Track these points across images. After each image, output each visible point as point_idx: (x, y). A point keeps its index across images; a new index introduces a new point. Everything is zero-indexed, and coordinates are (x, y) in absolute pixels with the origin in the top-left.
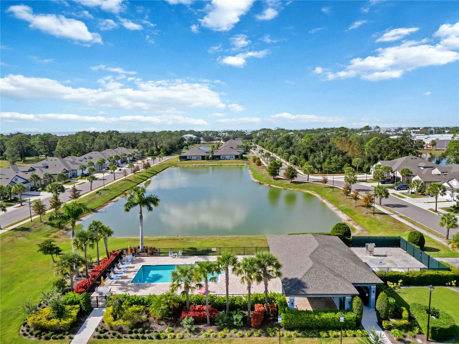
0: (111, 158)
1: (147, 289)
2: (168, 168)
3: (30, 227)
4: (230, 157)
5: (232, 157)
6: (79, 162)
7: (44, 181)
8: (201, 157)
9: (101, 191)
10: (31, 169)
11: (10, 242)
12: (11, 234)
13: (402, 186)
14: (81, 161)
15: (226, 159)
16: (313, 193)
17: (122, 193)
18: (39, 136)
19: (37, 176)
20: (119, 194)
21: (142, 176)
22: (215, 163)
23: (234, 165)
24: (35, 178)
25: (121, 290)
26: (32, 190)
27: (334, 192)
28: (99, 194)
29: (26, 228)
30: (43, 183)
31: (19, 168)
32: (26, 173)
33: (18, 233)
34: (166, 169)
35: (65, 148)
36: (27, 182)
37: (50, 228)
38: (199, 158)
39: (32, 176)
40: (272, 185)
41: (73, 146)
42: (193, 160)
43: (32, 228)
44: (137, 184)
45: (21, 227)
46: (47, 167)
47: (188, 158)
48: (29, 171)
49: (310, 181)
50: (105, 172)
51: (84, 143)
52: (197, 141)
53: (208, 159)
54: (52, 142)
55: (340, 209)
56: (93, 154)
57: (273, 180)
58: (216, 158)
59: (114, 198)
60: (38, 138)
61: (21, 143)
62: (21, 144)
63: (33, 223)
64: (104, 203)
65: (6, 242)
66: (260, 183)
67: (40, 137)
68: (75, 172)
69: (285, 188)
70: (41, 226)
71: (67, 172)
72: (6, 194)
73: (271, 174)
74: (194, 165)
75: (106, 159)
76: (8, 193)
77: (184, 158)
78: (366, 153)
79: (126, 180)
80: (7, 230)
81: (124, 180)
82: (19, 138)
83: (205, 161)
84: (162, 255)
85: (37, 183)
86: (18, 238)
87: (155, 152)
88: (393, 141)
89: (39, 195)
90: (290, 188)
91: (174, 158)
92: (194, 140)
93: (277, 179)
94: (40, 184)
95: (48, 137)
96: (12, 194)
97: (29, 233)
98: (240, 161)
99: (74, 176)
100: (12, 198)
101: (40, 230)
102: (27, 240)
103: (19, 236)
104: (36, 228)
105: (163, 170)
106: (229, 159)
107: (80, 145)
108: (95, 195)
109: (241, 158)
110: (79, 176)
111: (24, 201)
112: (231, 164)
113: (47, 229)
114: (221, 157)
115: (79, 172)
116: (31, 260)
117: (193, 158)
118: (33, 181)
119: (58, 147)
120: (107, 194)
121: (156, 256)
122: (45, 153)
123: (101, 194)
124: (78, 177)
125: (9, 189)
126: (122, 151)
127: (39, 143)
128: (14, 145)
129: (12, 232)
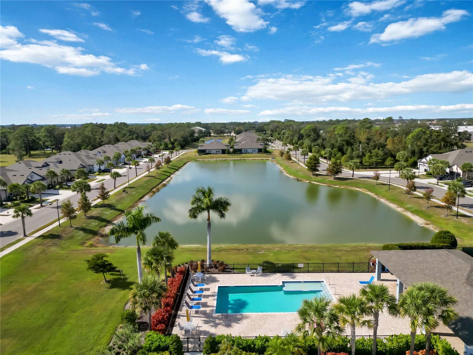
0: (127, 152)
1: (240, 322)
2: (188, 162)
3: (59, 234)
4: (253, 151)
5: (255, 151)
6: (94, 156)
7: (61, 178)
8: (221, 151)
9: (127, 189)
10: (45, 164)
11: (41, 253)
12: (40, 243)
13: (467, 183)
14: (95, 155)
15: (248, 153)
16: (364, 190)
17: (150, 191)
18: (45, 128)
19: (53, 172)
20: (147, 192)
21: (164, 171)
22: (237, 157)
23: (258, 159)
24: (52, 174)
25: (207, 323)
26: (49, 188)
27: (390, 190)
28: (126, 192)
29: (55, 235)
30: (60, 180)
31: (31, 163)
32: (41, 169)
33: (47, 241)
34: (186, 164)
35: (74, 141)
36: (43, 179)
37: (83, 235)
38: (219, 152)
39: (49, 172)
40: (312, 182)
41: (82, 139)
42: (213, 154)
43: (63, 234)
44: (162, 180)
45: (50, 233)
46: (61, 162)
47: (207, 152)
48: (43, 166)
49: (355, 177)
50: (123, 167)
51: (93, 135)
52: (207, 134)
53: (229, 153)
54: (58, 134)
55: (407, 209)
56: (106, 148)
57: (313, 176)
58: (237, 152)
59: (142, 197)
60: (43, 130)
61: (26, 135)
62: (26, 137)
63: (62, 228)
64: (134, 203)
65: (37, 253)
66: (298, 180)
67: (45, 130)
68: (91, 167)
69: (329, 185)
70: (73, 232)
71: (84, 167)
72: (23, 193)
73: (311, 169)
74: (215, 159)
75: (122, 153)
76: (25, 192)
77: (202, 152)
78: (410, 146)
79: (150, 176)
80: (34, 238)
81: (148, 176)
82: (24, 130)
83: (226, 155)
84: (235, 271)
85: (53, 180)
86: (50, 247)
87: (170, 146)
88: (437, 132)
89: (58, 194)
90: (335, 185)
91: (191, 152)
92: (204, 133)
93: (317, 175)
94: (56, 182)
95: (54, 129)
96: (30, 193)
97: (60, 241)
98: (265, 155)
99: (91, 172)
100: (30, 198)
101: (72, 237)
102: (62, 250)
103: (51, 246)
104: (67, 234)
105: (184, 165)
106: (252, 153)
107: (89, 138)
108: (121, 194)
109: (264, 152)
110: (96, 172)
111: (44, 201)
112: (255, 158)
113: (79, 236)
114: (243, 151)
115: (96, 168)
116: (76, 279)
117: (213, 152)
118: (50, 178)
119: (66, 140)
120: (134, 193)
121: (229, 272)
122: (52, 147)
123: (127, 192)
124: (96, 174)
125: (25, 188)
126: (136, 144)
127: (45, 136)
128: (19, 138)
129: (39, 239)
